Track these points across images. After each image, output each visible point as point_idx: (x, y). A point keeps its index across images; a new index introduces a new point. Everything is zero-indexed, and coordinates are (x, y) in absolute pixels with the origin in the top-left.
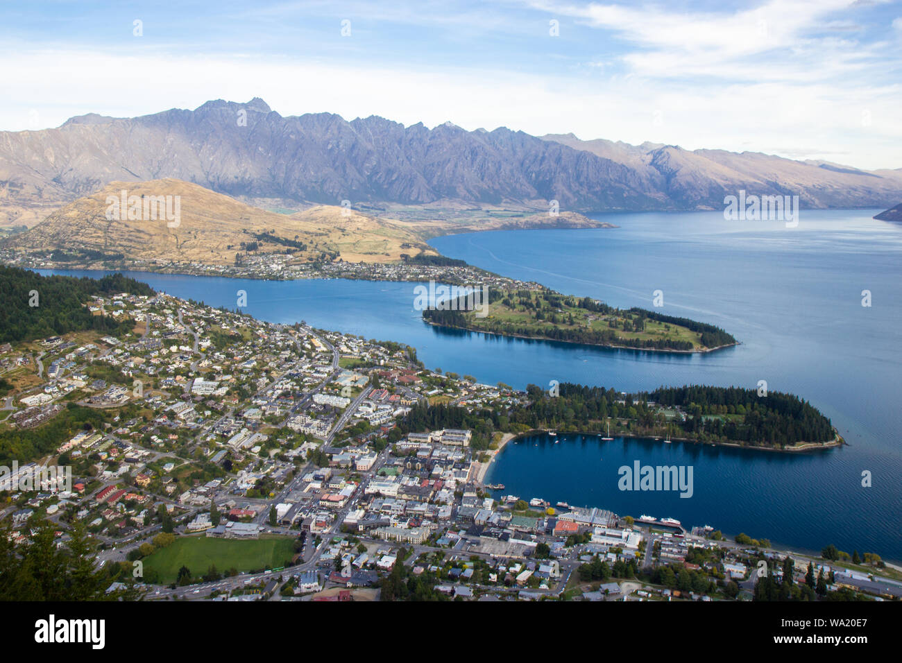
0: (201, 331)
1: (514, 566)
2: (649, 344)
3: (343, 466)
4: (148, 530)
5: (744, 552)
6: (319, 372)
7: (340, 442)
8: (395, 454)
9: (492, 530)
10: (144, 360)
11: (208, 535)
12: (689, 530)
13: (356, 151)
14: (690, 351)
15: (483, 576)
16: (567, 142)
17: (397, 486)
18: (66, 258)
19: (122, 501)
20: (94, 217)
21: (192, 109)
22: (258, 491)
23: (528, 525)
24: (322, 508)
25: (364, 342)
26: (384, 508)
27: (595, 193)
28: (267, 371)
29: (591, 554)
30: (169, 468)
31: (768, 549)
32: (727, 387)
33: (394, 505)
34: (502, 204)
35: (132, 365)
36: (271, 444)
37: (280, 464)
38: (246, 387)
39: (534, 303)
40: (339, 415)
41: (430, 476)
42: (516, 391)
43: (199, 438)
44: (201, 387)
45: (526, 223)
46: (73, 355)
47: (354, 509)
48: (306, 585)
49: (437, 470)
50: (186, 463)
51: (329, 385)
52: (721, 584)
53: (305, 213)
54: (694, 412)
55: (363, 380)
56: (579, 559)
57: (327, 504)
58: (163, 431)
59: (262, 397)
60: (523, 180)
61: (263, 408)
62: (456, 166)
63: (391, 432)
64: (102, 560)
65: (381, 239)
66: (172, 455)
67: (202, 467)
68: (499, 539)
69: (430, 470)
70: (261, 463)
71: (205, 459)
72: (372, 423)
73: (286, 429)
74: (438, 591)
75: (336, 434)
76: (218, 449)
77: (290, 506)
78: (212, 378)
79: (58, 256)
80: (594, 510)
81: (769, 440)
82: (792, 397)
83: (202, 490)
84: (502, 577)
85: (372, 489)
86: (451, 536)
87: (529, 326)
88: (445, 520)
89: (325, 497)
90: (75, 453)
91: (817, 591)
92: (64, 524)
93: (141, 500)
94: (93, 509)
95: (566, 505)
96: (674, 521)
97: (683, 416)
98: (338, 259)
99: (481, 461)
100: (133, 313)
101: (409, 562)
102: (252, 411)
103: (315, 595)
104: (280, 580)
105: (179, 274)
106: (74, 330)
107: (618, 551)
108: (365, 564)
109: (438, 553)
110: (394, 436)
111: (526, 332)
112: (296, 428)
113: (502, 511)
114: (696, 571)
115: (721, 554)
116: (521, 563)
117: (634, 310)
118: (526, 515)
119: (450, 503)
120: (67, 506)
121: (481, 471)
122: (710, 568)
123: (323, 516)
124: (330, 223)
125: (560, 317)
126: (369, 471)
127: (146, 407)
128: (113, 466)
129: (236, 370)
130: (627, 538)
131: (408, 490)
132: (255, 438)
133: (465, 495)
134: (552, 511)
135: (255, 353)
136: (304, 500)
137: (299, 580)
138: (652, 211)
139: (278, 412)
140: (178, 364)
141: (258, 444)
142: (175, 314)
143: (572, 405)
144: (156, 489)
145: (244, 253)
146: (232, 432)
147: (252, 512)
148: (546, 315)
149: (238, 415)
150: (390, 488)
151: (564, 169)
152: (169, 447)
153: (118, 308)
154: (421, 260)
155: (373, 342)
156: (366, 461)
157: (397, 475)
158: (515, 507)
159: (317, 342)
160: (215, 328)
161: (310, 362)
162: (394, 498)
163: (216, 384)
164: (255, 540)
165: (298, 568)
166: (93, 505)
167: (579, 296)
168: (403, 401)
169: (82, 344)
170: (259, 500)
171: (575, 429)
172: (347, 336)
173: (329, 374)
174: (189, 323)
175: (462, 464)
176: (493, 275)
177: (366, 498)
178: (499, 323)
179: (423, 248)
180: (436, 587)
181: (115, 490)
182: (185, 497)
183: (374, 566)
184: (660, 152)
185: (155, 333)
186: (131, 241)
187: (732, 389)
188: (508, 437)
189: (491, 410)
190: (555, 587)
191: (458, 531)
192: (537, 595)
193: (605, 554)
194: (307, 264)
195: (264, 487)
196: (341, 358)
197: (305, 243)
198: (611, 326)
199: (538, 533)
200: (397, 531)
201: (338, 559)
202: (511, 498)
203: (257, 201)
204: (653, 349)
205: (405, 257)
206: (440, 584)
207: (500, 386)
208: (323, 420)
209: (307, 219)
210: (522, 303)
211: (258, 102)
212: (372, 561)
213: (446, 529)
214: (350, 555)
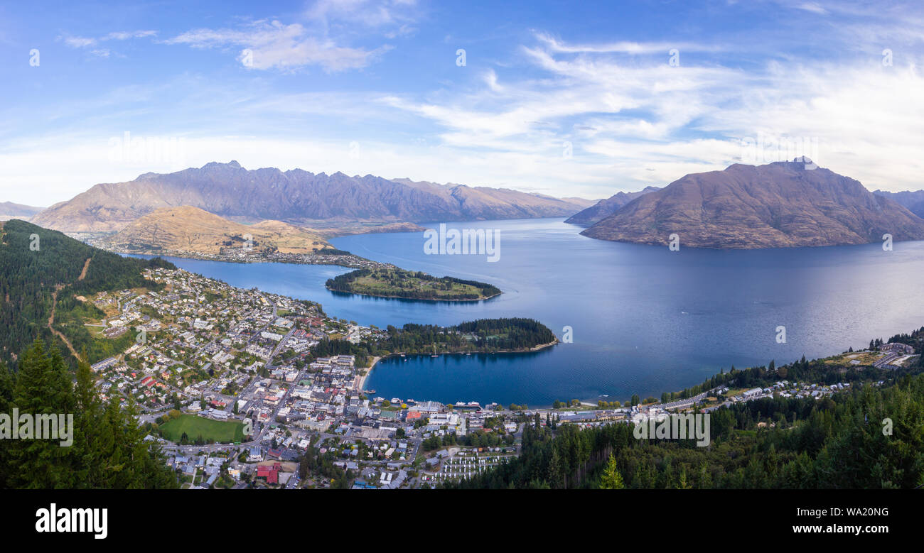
0: (200, 291)
1: (383, 446)
2: (455, 297)
3: (278, 378)
4: (167, 406)
5: (515, 415)
6: (264, 318)
7: (276, 362)
8: (309, 371)
9: (369, 421)
10: (169, 306)
11: (199, 415)
12: (484, 407)
13: (287, 189)
14: (478, 299)
15: (364, 454)
16: (404, 183)
17: (311, 392)
18: (134, 248)
19: (154, 387)
20: (148, 227)
21: (200, 168)
22: (228, 390)
23: (392, 416)
24: (266, 405)
25: (292, 300)
26: (302, 407)
27: (422, 212)
28: (235, 316)
29: (429, 432)
30: (180, 370)
31: (527, 410)
32: (498, 318)
33: (308, 405)
34: (371, 219)
35: (163, 308)
36: (236, 361)
37: (241, 374)
38: (223, 325)
39: (390, 276)
40: (276, 345)
41: (330, 386)
42: (381, 329)
43: (196, 354)
44: (199, 324)
45: (384, 229)
46: (134, 301)
47: (284, 407)
48: (253, 456)
49: (335, 382)
50: (189, 368)
51: (270, 326)
52: (504, 438)
53: (258, 225)
54: (482, 335)
55: (290, 324)
56: (423, 437)
57: (268, 402)
58: (178, 348)
59: (232, 332)
60: (382, 205)
61: (233, 339)
62: (343, 197)
63: (307, 357)
64: (143, 420)
65: (301, 239)
66: (182, 363)
67: (197, 372)
68: (373, 427)
69: (330, 382)
70: (230, 373)
71: (199, 367)
72: (296, 351)
73: (245, 352)
74: (336, 466)
75: (274, 357)
76: (207, 362)
77: (246, 402)
78: (205, 319)
79: (130, 247)
80: (430, 402)
81: (522, 346)
82: (531, 320)
83: (197, 386)
84: (376, 454)
85: (295, 394)
86: (343, 426)
87: (387, 290)
88: (339, 415)
89: (267, 398)
90: (133, 355)
91: (552, 428)
92: (125, 395)
93: (164, 388)
94: (140, 389)
95: (412, 401)
96: (476, 403)
97: (476, 338)
98: (277, 251)
99: (361, 375)
100: (165, 279)
101: (318, 445)
102: (226, 340)
103: (259, 464)
104: (238, 451)
105: (189, 258)
106: (136, 287)
107: (445, 428)
108: (290, 445)
109: (335, 439)
110: (309, 359)
111: (386, 294)
112: (251, 352)
113: (374, 408)
114: (490, 433)
115: (502, 419)
116: (387, 443)
117: (446, 278)
118: (389, 410)
119: (343, 404)
120: (128, 384)
121: (361, 382)
122: (497, 429)
123: (266, 410)
124: (273, 230)
125: (405, 283)
126: (293, 382)
127: (169, 333)
128: (151, 365)
129: (218, 315)
130: (450, 419)
131: (317, 395)
132: (227, 357)
133: (352, 398)
134: (405, 406)
135: (229, 305)
136: (254, 399)
137: (249, 452)
138: (453, 221)
139: (241, 342)
140: (187, 310)
141: (229, 361)
142: (187, 281)
143: (413, 337)
144: (172, 382)
145: (224, 247)
146: (215, 353)
147: (224, 404)
148: (397, 283)
149: (218, 342)
150: (306, 394)
151: (405, 198)
152: (180, 358)
153: (158, 276)
154: (324, 251)
155: (297, 300)
156: (292, 376)
157: (310, 385)
158: (383, 404)
159: (264, 300)
160: (208, 290)
161: (260, 312)
162: (308, 400)
163: (207, 322)
164: (224, 422)
165: (249, 443)
166: (140, 387)
167: (415, 271)
168: (314, 337)
169: (139, 295)
170: (228, 396)
171: (415, 351)
172: (281, 296)
173: (271, 319)
174: (193, 286)
175: (350, 377)
176: (366, 260)
177: (291, 400)
178: (370, 288)
179: (326, 245)
180: (334, 463)
181: (151, 380)
182: (187, 389)
183: (296, 447)
184: (456, 188)
185: (176, 291)
186: (165, 239)
187: (501, 319)
188: (377, 359)
189: (366, 342)
190: (409, 458)
191: (348, 423)
192: (398, 465)
193: (438, 431)
194: (259, 254)
195: (231, 388)
196: (278, 310)
197: (258, 241)
198: (433, 287)
199: (397, 422)
200: (310, 423)
201: (274, 440)
202: (380, 399)
203: (232, 218)
204: (458, 300)
205: (315, 250)
206: (337, 461)
207: (372, 327)
208: (266, 348)
209: (259, 228)
210: (382, 276)
211: (234, 162)
212: (294, 443)
213: (340, 422)
214: (281, 438)
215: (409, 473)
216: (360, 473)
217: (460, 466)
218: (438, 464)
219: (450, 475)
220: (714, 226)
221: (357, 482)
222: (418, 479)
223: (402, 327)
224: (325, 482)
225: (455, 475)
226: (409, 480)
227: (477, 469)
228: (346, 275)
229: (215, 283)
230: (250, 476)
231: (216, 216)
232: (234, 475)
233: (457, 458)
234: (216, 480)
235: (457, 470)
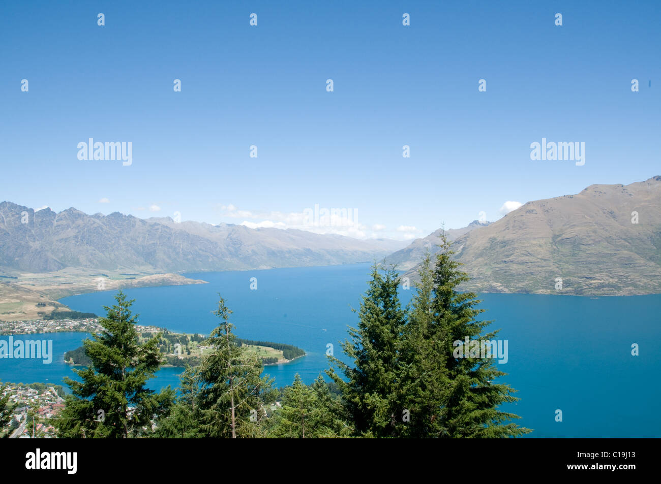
14: (276, 363)
154: (56, 315)
179: (57, 306)
220: (570, 267)
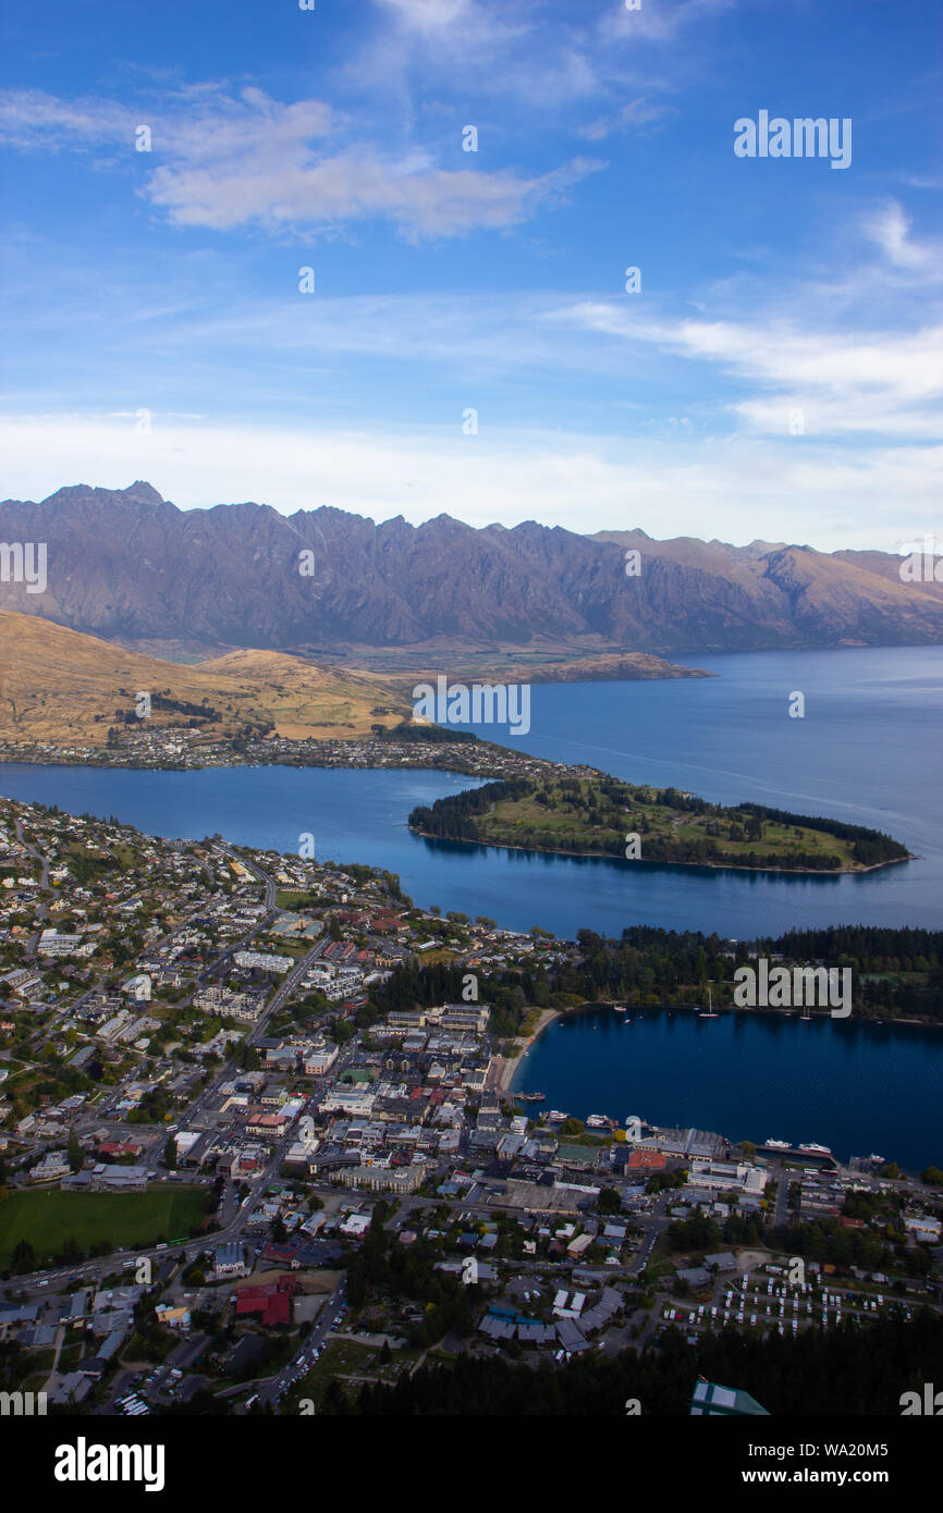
0: (53, 853)
1: (563, 1228)
2: (772, 860)
3: (283, 1067)
5: (937, 1198)
6: (242, 916)
7: (278, 1027)
8: (367, 1047)
9: (527, 1167)
11: (63, 1187)
12: (845, 1163)
14: (837, 871)
15: (514, 1244)
17: (372, 1097)
21: (38, 500)
22: (145, 1111)
23: (586, 1159)
24: (252, 1137)
25: (316, 865)
26: (351, 1135)
27: (677, 623)
28: (158, 916)
29: (687, 1204)
32: (899, 927)
33: (367, 1131)
34: (532, 643)
36: (166, 1034)
37: (181, 1066)
38: (126, 942)
39: (586, 799)
40: (276, 985)
41: (425, 1082)
42: (561, 940)
43: (49, 1026)
44: (52, 943)
45: (571, 671)
47: (302, 1137)
48: (225, 1267)
49: (436, 1072)
50: (29, 1068)
51: (260, 936)
52: (900, 1252)
53: (218, 663)
55: (313, 929)
56: (668, 1213)
57: (259, 1130)
59: (152, 958)
60: (564, 604)
61: (155, 975)
62: (457, 583)
63: (360, 1011)
65: (340, 700)
66: (6, 1057)
67: (53, 1074)
68: (538, 1183)
69: (425, 1072)
70: (151, 1066)
71: (59, 1061)
72: (330, 997)
73: (191, 1009)
74: (440, 1271)
75: (271, 1016)
76: (81, 1045)
77: (196, 1136)
78: (70, 929)
80: (691, 1132)
83: (55, 1112)
84: (543, 1245)
85: (331, 1104)
86: (460, 1179)
87: (579, 836)
88: (448, 1153)
89: (255, 1119)
95: (644, 1124)
96: (821, 1148)
98: (272, 734)
99: (506, 1055)
101: (393, 1224)
103: (240, 1283)
104: (182, 1260)
105: (17, 762)
107: (731, 1198)
108: (321, 1229)
109: (439, 1208)
110: (366, 1018)
111: (575, 846)
112: (207, 1007)
113: (542, 1136)
114: (860, 1230)
115: (899, 1201)
116: (573, 1222)
117: (746, 807)
118: (582, 1142)
119: (458, 1125)
121: (506, 1071)
122: (881, 1225)
123: (252, 1152)
124: (259, 676)
125: (627, 820)
126: (326, 1075)
129: (110, 914)
130: (745, 1177)
131: (387, 1105)
132: (140, 1026)
133: (481, 1111)
134: (623, 1134)
135: (139, 887)
136: (221, 1125)
137: (212, 1258)
138: (768, 649)
139: (177, 982)
140: (16, 908)
141: (146, 1034)
142: (10, 826)
143: (650, 961)
145: (121, 727)
146: (104, 1017)
147: (135, 1147)
148: (606, 818)
149: (112, 987)
150: (360, 1103)
151: (629, 585)
155: (330, 865)
156: (321, 1060)
157: (371, 1081)
158: (562, 1130)
159: (239, 867)
160: (75, 847)
161: (229, 901)
162: (366, 1118)
163: (77, 938)
164: (141, 1193)
165: (211, 1238)
167: (659, 785)
168: (380, 960)
170: (147, 1126)
171: (657, 1001)
172: (287, 856)
173: (259, 918)
174: (33, 841)
175: (477, 1060)
176: (519, 755)
177: (321, 1119)
178: (530, 831)
179: (408, 714)
180: (437, 1265)
182: (26, 1124)
183: (336, 1233)
184: (779, 557)
187: (905, 931)
188: (549, 1015)
189: (520, 972)
190: (630, 1261)
191: (471, 1171)
192: (599, 1275)
193: (712, 1206)
194: (222, 743)
195: (156, 1106)
196: (279, 892)
197: (220, 709)
198: (709, 833)
199: (602, 1173)
200: (372, 1173)
201: (277, 1222)
202: (556, 1115)
203: (142, 644)
204: (778, 869)
205: (379, 730)
206: (444, 1260)
207: (535, 933)
208: (250, 994)
209: (222, 672)
210: (566, 799)
211: (142, 488)
212: (332, 1224)
213: (451, 1168)
214: (296, 1216)
215: (627, 1297)
216: (501, 1289)
217: (771, 1300)
218: (707, 1286)
219: (740, 1316)
221: (493, 1308)
222: (653, 1313)
223: (618, 936)
224: (411, 1311)
225: (754, 1319)
226: (628, 1314)
227: (817, 1314)
228: (464, 794)
229: (95, 829)
230: (219, 1315)
231: (93, 640)
232: (172, 1322)
233: (762, 1278)
234: (124, 1343)
235: (761, 1308)
